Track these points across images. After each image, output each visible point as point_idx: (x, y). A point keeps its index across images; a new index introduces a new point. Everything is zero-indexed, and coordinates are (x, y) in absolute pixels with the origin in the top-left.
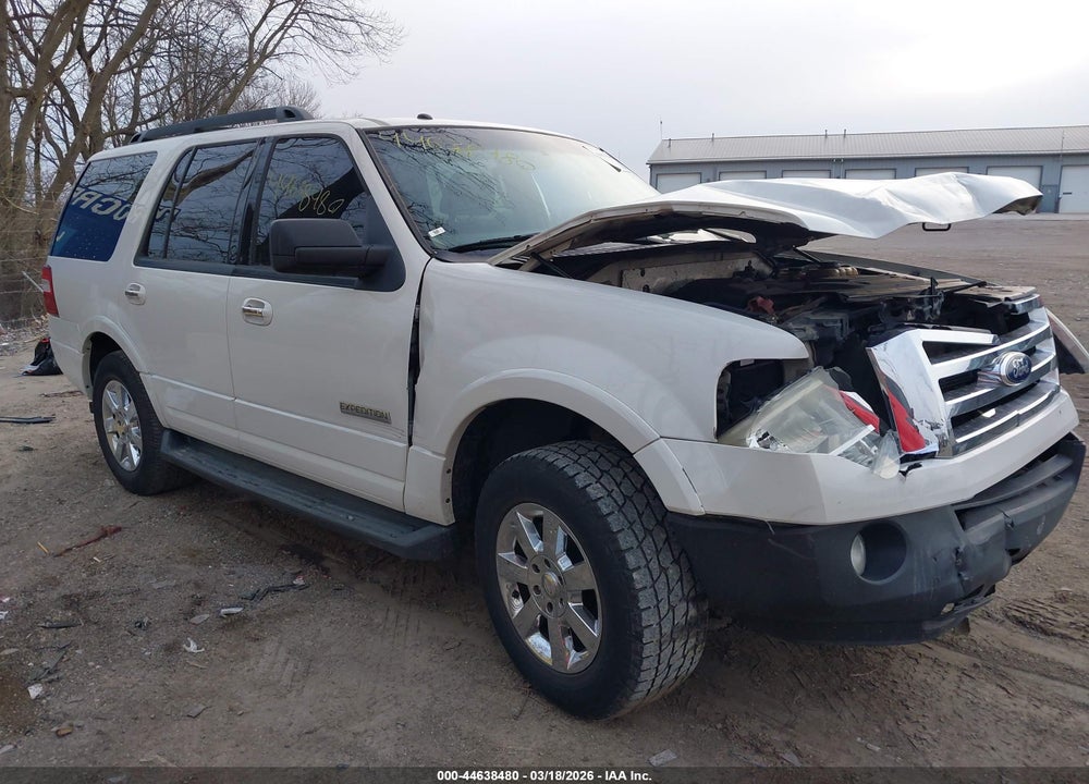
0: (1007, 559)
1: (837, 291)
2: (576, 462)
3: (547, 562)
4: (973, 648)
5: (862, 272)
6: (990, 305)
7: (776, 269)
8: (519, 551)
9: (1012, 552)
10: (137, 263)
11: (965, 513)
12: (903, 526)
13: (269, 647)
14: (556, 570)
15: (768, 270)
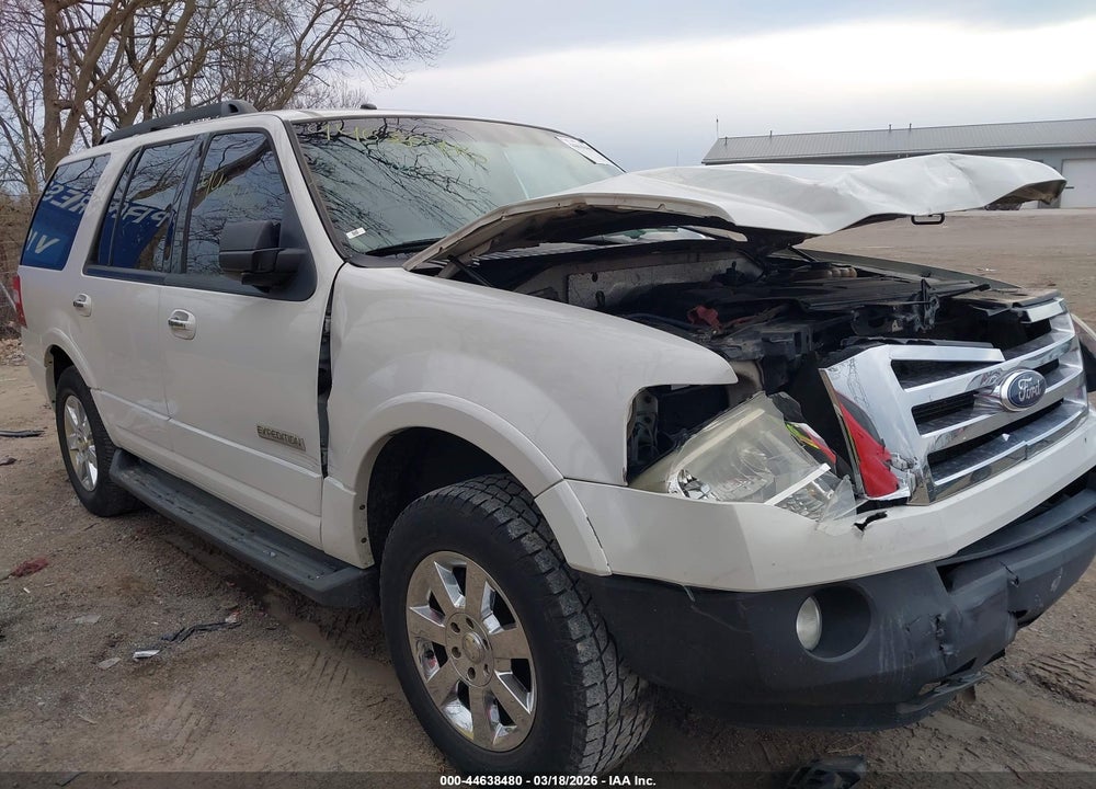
0: (1012, 621)
1: (797, 298)
2: (507, 505)
3: (469, 621)
4: (983, 716)
5: (861, 273)
6: (990, 313)
7: (766, 271)
8: (433, 603)
9: (1018, 614)
10: (88, 272)
11: (950, 571)
12: (866, 590)
13: (176, 698)
14: (482, 631)
15: (758, 272)
